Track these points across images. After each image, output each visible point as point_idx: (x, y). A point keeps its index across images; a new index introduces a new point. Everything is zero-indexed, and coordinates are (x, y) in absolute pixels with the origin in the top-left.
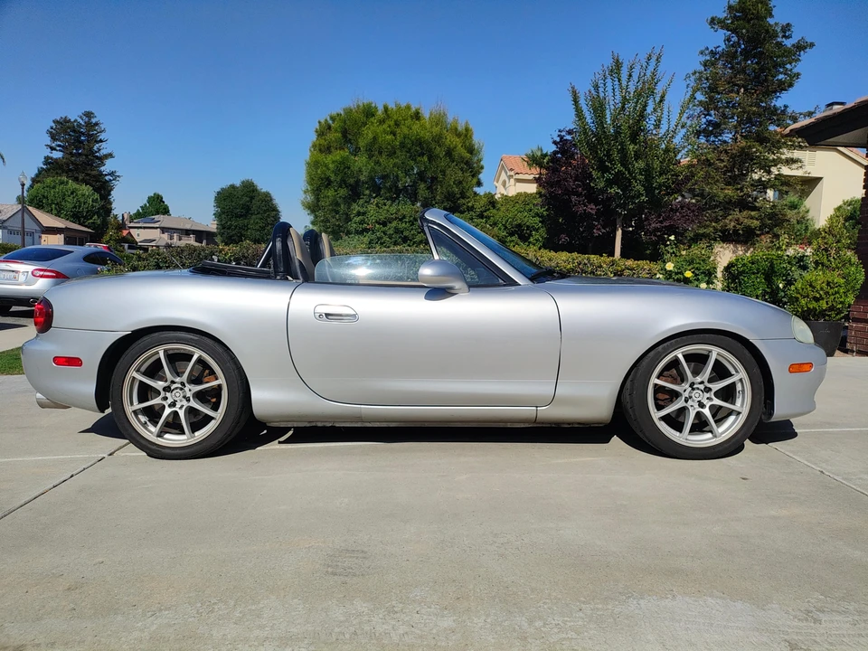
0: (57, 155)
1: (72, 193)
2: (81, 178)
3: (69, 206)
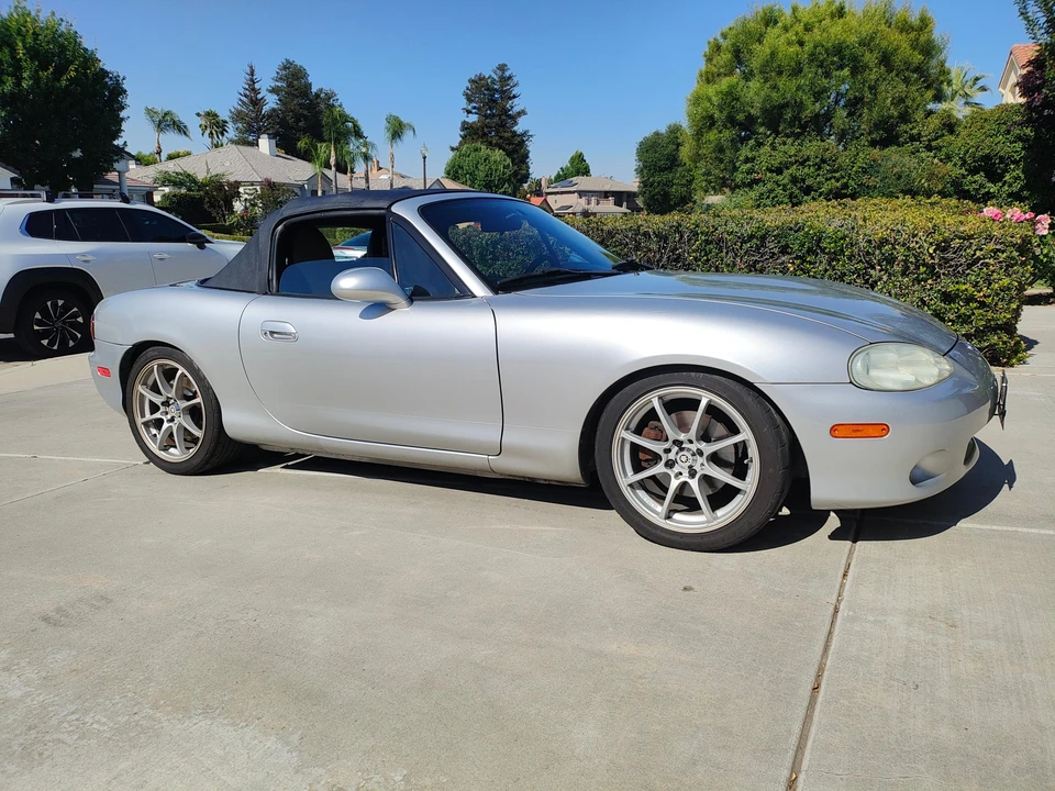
0: (473, 118)
1: (485, 161)
2: (494, 142)
3: (482, 175)
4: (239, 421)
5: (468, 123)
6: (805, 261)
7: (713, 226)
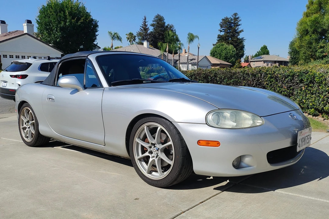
0: (222, 33)
1: (225, 49)
4: (45, 130)
5: (220, 35)
6: (309, 86)
7: (274, 71)
